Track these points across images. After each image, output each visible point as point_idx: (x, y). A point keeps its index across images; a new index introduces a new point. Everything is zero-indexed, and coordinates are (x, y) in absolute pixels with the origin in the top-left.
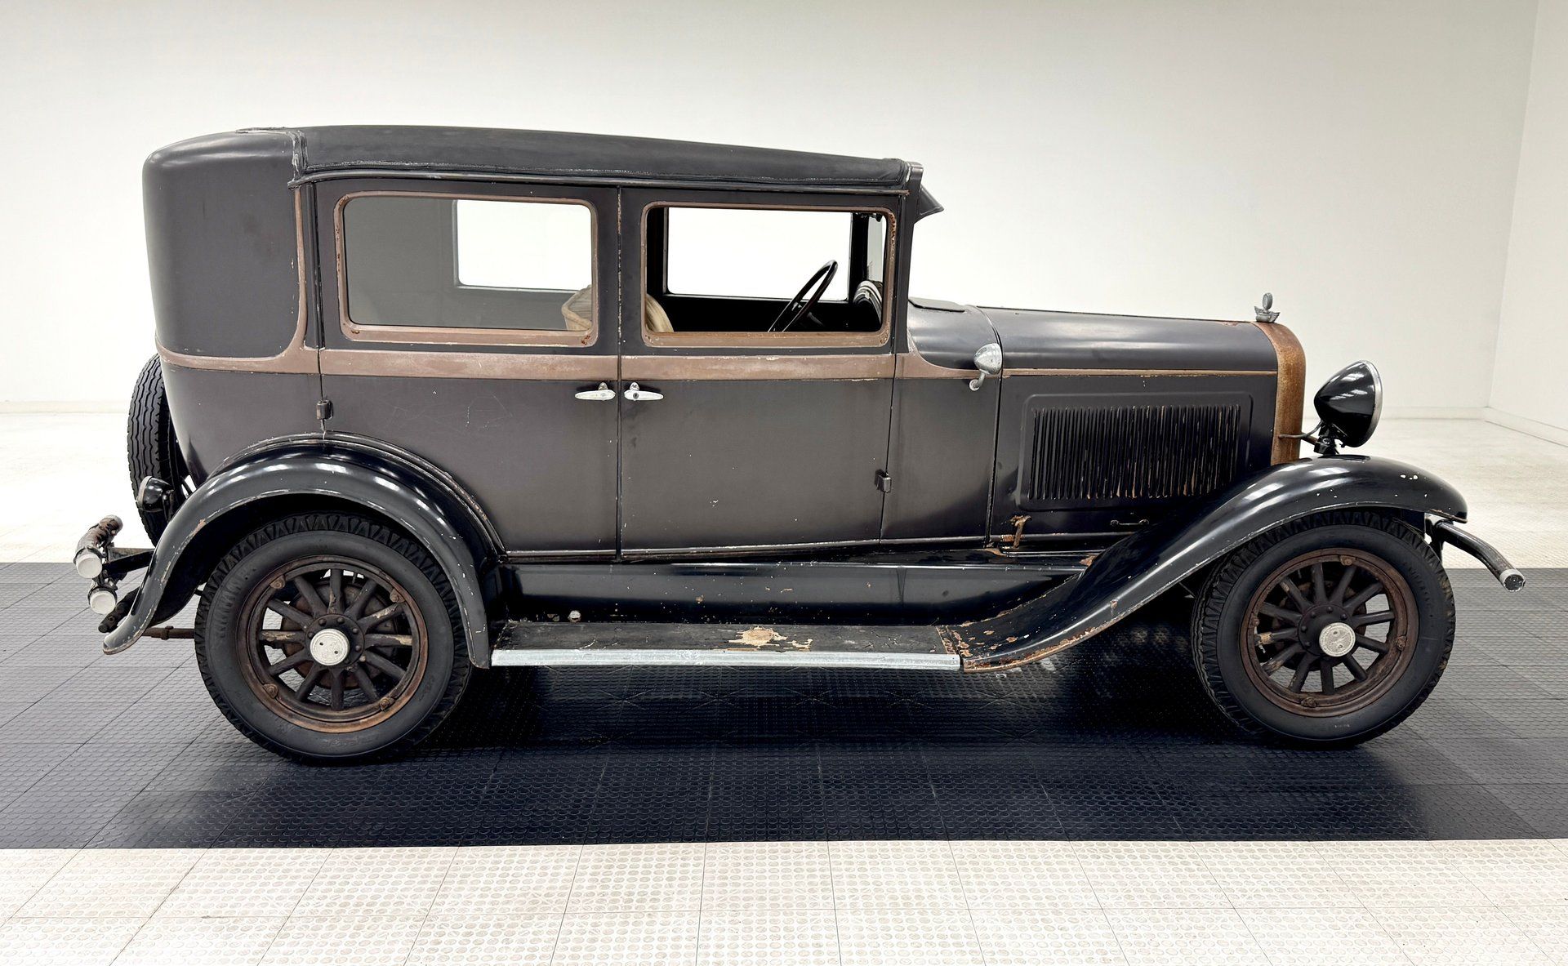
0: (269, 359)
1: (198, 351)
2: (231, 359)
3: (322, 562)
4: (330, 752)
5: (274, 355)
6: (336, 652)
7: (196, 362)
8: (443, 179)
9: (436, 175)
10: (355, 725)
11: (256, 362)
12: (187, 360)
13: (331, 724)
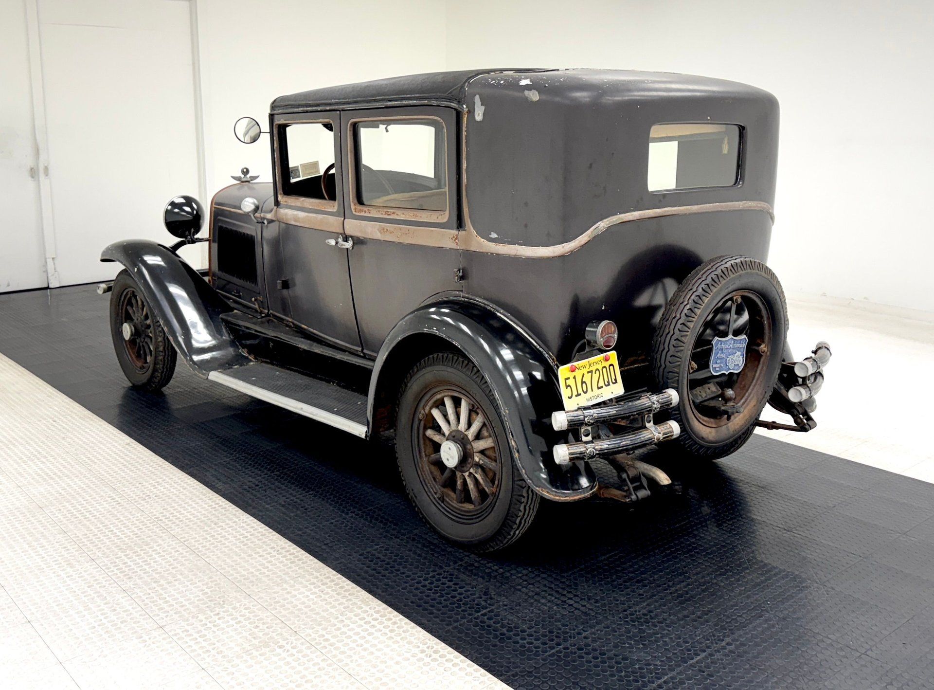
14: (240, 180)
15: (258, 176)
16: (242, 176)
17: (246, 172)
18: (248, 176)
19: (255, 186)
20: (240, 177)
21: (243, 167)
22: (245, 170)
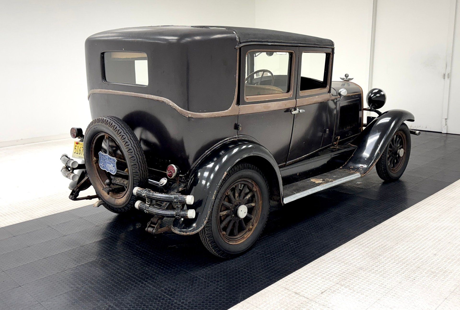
0: (226, 111)
1: (205, 111)
2: (215, 112)
3: (238, 182)
4: (242, 250)
5: (227, 109)
6: (245, 213)
7: (204, 115)
8: (271, 45)
9: (270, 44)
10: (244, 239)
11: (223, 113)
12: (201, 115)
13: (238, 241)
14: (343, 80)
15: (353, 79)
16: (345, 78)
17: (346, 76)
18: (348, 78)
19: (350, 83)
20: (344, 78)
21: (347, 73)
22: (347, 75)
